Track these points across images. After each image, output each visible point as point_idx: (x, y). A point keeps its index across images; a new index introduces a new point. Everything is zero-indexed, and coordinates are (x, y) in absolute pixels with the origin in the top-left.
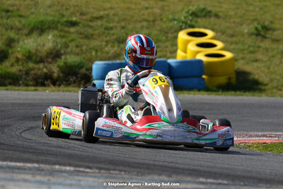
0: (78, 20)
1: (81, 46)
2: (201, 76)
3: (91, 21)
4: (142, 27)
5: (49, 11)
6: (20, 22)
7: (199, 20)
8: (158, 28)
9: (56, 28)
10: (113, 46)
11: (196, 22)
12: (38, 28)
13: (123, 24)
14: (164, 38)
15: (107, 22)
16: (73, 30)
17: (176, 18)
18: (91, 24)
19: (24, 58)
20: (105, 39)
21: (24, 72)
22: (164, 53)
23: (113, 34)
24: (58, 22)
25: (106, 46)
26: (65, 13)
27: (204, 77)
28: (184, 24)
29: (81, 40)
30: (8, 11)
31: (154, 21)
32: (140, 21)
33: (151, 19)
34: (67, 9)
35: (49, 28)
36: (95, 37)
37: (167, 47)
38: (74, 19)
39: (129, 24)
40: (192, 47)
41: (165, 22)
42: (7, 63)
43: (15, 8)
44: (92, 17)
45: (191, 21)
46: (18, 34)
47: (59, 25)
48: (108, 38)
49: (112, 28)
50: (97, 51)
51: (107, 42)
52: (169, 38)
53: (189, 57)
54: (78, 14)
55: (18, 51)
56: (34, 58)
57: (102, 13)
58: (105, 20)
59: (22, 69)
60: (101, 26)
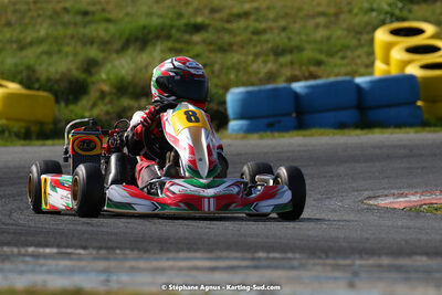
0: (207, 22)
1: (212, 65)
2: (415, 102)
3: (228, 21)
4: (317, 26)
5: (155, 8)
6: (106, 30)
7: (415, 8)
8: (344, 26)
9: (169, 37)
10: (265, 62)
11: (410, 11)
12: (137, 39)
13: (283, 23)
14: (354, 42)
15: (257, 20)
16: (197, 38)
17: (375, 6)
18: (228, 26)
19: (114, 91)
20: (253, 50)
21: (114, 115)
22: (354, 67)
23: (267, 41)
24: (172, 27)
25: (253, 61)
26: (184, 10)
27: (419, 103)
28: (388, 16)
29: (212, 55)
30: (85, 13)
31: (337, 15)
32: (312, 17)
33: (332, 10)
34: (187, 4)
35: (158, 37)
36: (235, 47)
37: (359, 57)
38: (199, 20)
39: (295, 22)
40: (398, 54)
41: (356, 15)
42: (85, 102)
43: (99, 7)
44: (232, 15)
45: (401, 9)
46: (103, 51)
47: (174, 31)
48: (258, 49)
49: (264, 31)
50: (238, 71)
51: (256, 55)
52: (363, 41)
53: (394, 71)
54: (206, 12)
55: (104, 81)
56: (131, 90)
57: (247, 7)
58: (253, 17)
59: (111, 110)
60: (246, 28)
